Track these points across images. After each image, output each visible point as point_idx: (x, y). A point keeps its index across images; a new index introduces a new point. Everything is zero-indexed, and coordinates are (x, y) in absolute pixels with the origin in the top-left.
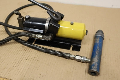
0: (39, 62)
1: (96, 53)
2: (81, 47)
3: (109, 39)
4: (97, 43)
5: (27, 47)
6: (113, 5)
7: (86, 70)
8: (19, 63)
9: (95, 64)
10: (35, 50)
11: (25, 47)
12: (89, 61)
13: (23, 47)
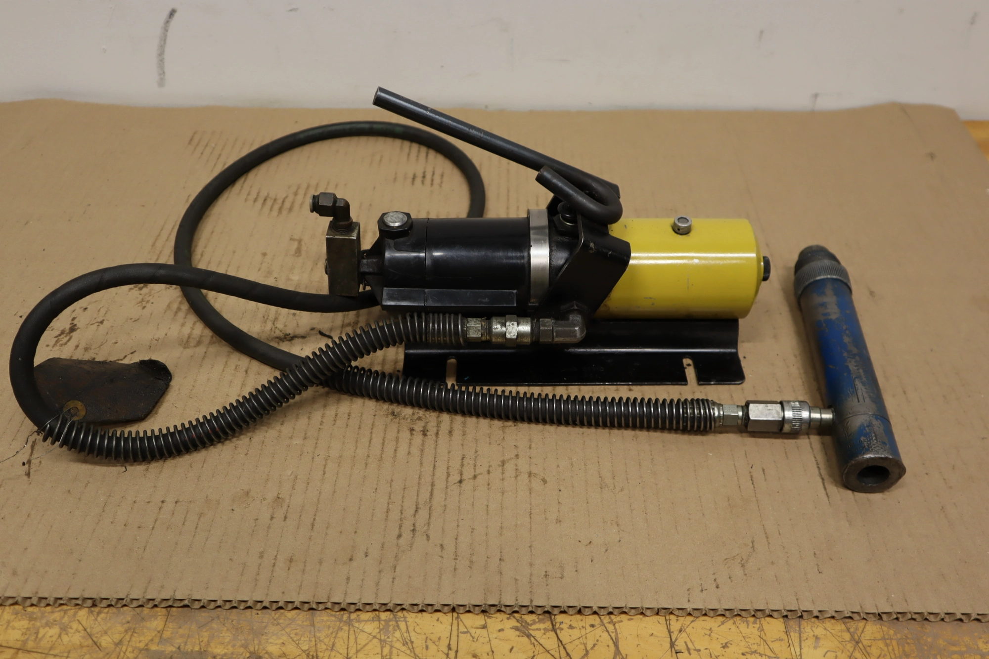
0: (544, 481)
1: (849, 371)
2: (741, 356)
3: (872, 293)
4: (833, 317)
5: (421, 413)
6: (816, 96)
7: (823, 472)
8: (423, 513)
9: (870, 425)
10: (484, 423)
11: (408, 411)
12: (826, 421)
13: (393, 414)
